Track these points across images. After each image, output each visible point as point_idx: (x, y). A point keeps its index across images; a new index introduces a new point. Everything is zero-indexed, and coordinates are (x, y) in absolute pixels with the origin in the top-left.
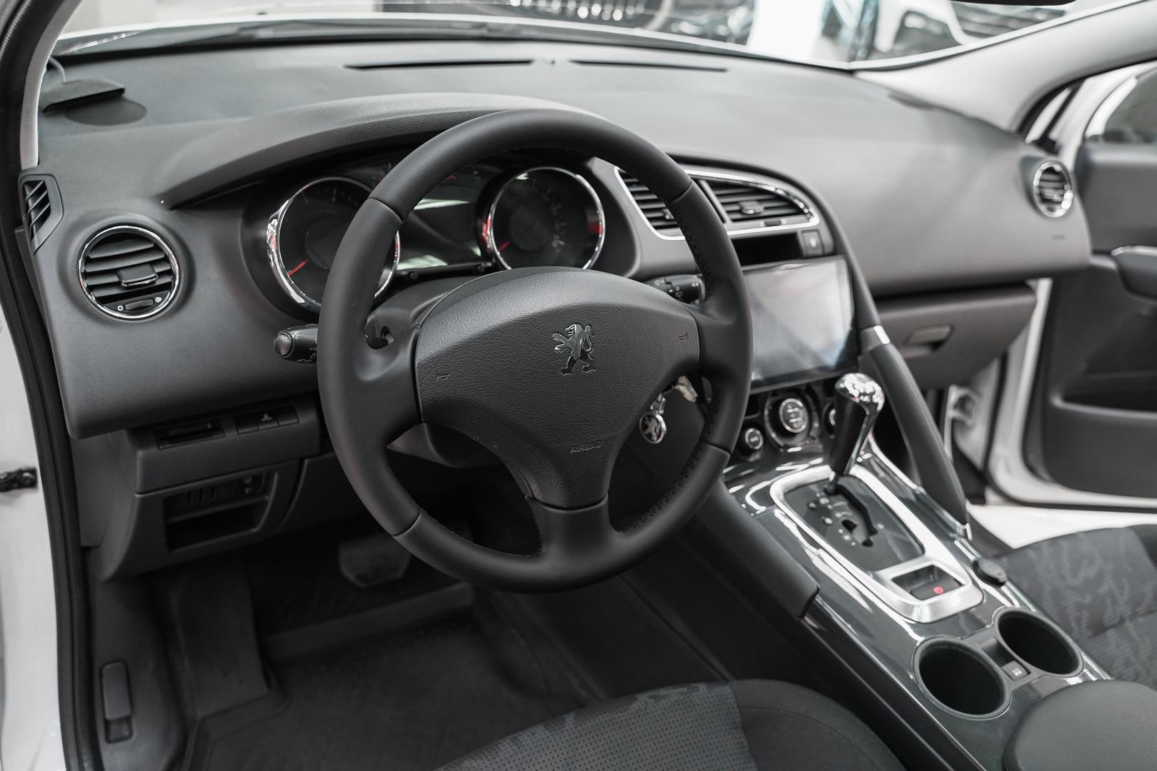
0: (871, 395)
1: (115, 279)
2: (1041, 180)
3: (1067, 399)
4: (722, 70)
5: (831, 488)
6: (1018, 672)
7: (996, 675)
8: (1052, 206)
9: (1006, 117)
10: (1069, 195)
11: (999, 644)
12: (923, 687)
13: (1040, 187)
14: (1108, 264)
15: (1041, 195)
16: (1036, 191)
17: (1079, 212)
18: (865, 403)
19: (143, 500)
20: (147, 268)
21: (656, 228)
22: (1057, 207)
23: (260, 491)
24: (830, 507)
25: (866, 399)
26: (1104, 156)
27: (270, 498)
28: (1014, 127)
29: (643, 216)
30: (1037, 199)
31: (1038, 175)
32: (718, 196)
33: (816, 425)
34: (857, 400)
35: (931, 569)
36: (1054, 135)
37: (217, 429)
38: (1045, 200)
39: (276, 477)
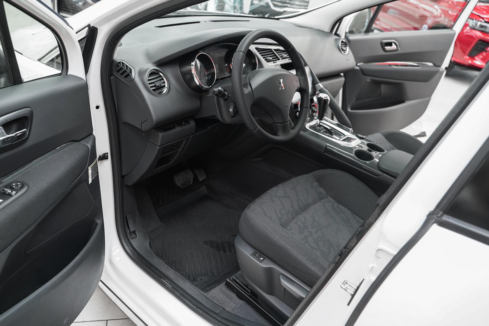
0: (327, 97)
1: (154, 85)
2: (341, 45)
3: (352, 109)
4: (249, 21)
5: (319, 125)
6: (374, 153)
7: (370, 154)
8: (345, 51)
9: (327, 29)
10: (348, 48)
11: (368, 149)
12: (356, 157)
13: (341, 46)
14: (358, 68)
15: (342, 48)
16: (340, 48)
17: (351, 53)
18: (326, 99)
19: (159, 148)
20: (160, 81)
21: (267, 62)
22: (346, 52)
23: (177, 148)
24: (320, 129)
25: (326, 98)
26: (352, 37)
27: (180, 150)
28: (329, 31)
29: (263, 59)
30: (341, 50)
31: (340, 43)
32: (277, 53)
33: (310, 111)
34: (324, 99)
35: (348, 138)
36: (338, 33)
37: (174, 127)
38: (343, 50)
39: (184, 141)
